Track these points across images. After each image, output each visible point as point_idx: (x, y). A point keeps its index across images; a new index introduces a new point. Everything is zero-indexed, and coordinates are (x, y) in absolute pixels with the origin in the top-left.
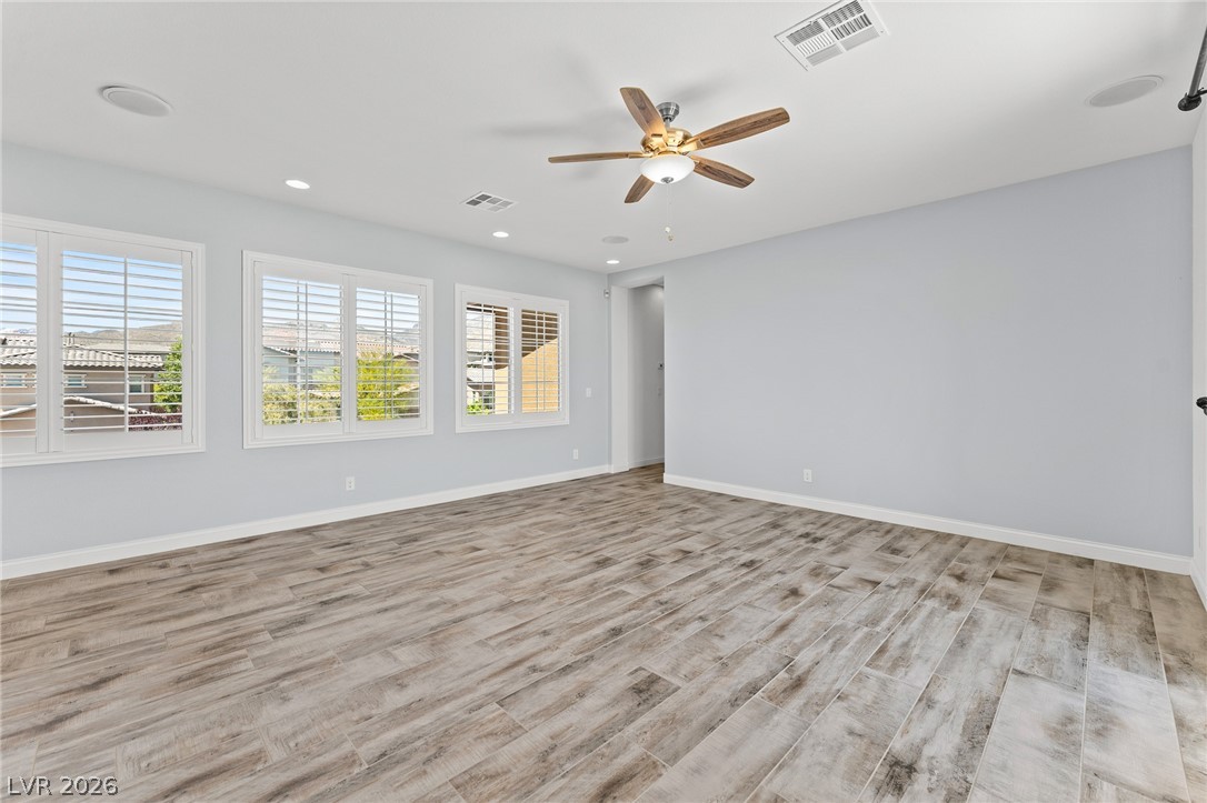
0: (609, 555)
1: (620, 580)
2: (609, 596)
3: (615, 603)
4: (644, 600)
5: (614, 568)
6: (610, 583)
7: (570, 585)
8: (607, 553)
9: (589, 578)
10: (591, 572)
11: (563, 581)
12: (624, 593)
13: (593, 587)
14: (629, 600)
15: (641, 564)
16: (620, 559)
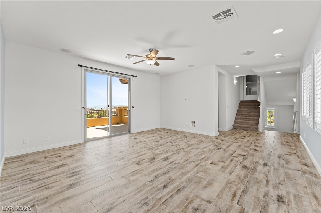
0: (165, 162)
1: (160, 154)
2: (163, 151)
3: (162, 149)
4: (156, 150)
5: (163, 157)
6: (163, 153)
7: (172, 153)
8: (165, 163)
9: (168, 154)
10: (169, 156)
11: (175, 154)
12: (160, 151)
13: (167, 153)
14: (159, 150)
15: (155, 159)
16: (161, 160)
